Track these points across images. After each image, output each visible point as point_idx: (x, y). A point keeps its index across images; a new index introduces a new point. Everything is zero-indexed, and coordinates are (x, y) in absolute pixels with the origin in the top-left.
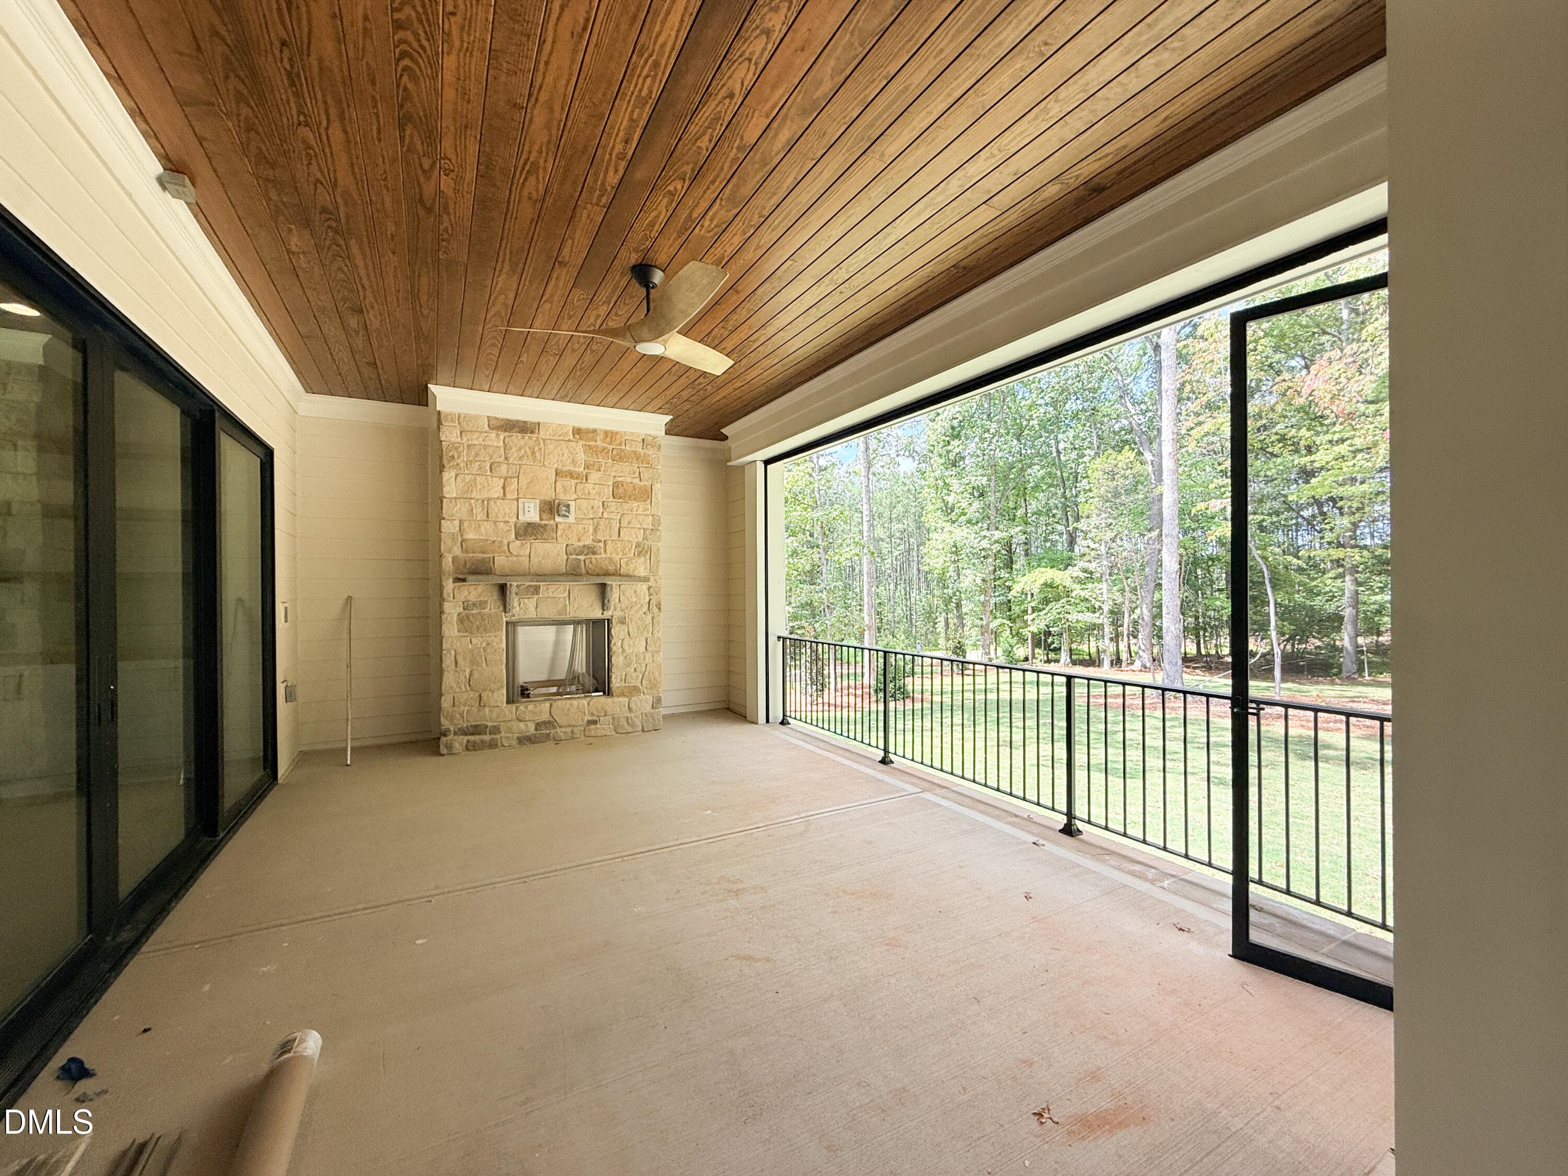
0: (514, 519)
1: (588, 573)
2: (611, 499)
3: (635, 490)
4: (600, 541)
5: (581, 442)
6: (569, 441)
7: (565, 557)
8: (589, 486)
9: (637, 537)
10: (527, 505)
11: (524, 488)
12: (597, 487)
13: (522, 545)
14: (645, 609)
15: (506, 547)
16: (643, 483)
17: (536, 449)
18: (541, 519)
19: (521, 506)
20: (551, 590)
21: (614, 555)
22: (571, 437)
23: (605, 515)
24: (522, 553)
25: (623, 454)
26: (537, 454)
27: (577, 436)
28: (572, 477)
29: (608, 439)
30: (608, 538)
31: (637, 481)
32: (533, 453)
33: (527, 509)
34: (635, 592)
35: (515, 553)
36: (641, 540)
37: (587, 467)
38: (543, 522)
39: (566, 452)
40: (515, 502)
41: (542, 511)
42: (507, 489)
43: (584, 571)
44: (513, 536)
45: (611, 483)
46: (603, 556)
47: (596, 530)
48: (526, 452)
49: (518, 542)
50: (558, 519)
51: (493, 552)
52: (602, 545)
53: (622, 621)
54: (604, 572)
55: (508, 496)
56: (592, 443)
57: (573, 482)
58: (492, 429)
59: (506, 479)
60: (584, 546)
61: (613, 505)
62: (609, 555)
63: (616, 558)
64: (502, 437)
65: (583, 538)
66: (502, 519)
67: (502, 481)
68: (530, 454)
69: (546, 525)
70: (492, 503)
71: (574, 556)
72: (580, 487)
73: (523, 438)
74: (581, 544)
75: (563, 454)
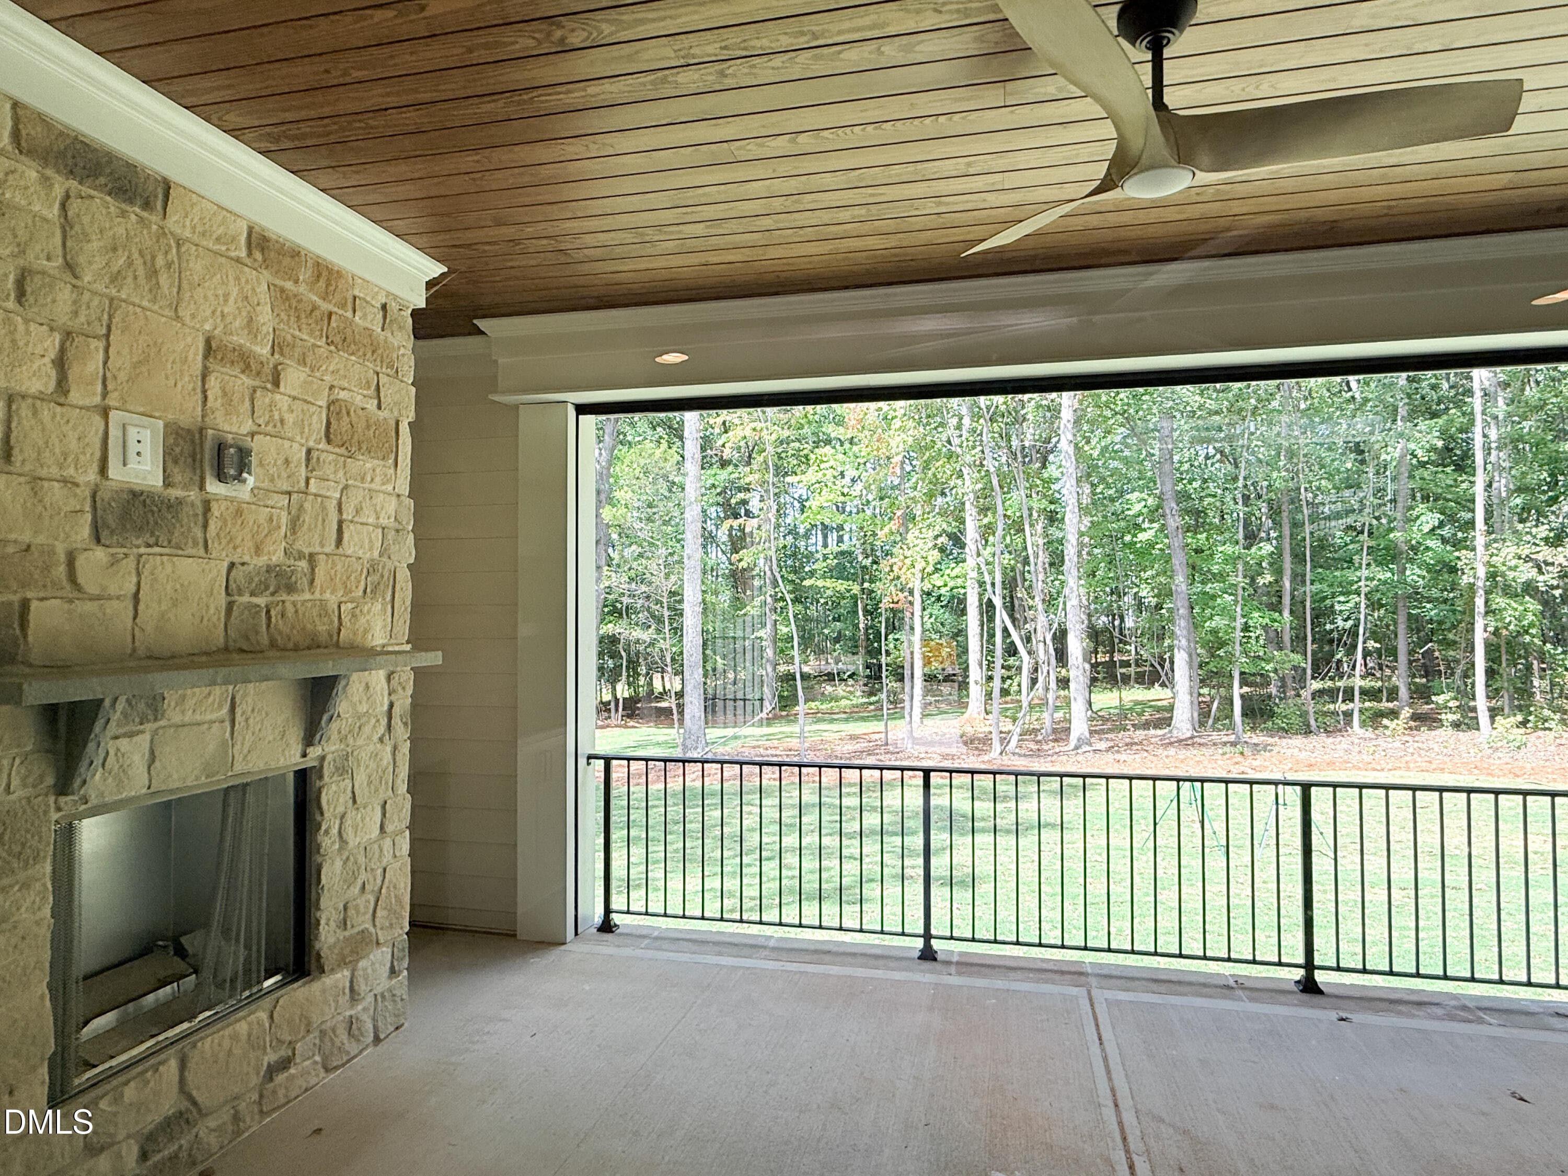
0: (92, 476)
1: (273, 644)
2: (323, 445)
3: (368, 427)
4: (301, 556)
5: (266, 276)
6: (238, 260)
7: (222, 600)
8: (282, 401)
9: (371, 549)
10: (132, 433)
11: (122, 376)
12: (298, 405)
13: (114, 562)
14: (382, 729)
15: (61, 571)
16: (381, 414)
17: (160, 261)
18: (167, 484)
19: (114, 432)
20: (190, 703)
21: (327, 595)
22: (243, 253)
23: (313, 488)
24: (113, 590)
25: (349, 332)
26: (163, 279)
27: (258, 255)
28: (246, 369)
29: (322, 284)
30: (318, 549)
31: (372, 405)
32: (153, 273)
33: (133, 447)
34: (367, 687)
35: (92, 589)
36: (376, 554)
37: (277, 347)
38: (175, 493)
39: (235, 292)
40: (98, 420)
41: (170, 457)
42: (73, 373)
43: (265, 640)
44: (86, 531)
45: (323, 403)
46: (307, 596)
47: (294, 525)
48: (130, 263)
49: (100, 554)
50: (214, 487)
51: (24, 585)
52: (303, 564)
53: (343, 770)
54: (308, 642)
55: (75, 396)
56: (289, 285)
57: (247, 381)
58: (30, 153)
59: (68, 335)
60: (269, 569)
61: (328, 456)
62: (317, 595)
63: (332, 599)
64: (58, 192)
65: (269, 547)
66: (54, 471)
67: (57, 337)
68: (141, 272)
69: (180, 502)
70: (24, 409)
71: (246, 598)
72: (263, 400)
73: (123, 214)
74: (262, 561)
75: (226, 296)
